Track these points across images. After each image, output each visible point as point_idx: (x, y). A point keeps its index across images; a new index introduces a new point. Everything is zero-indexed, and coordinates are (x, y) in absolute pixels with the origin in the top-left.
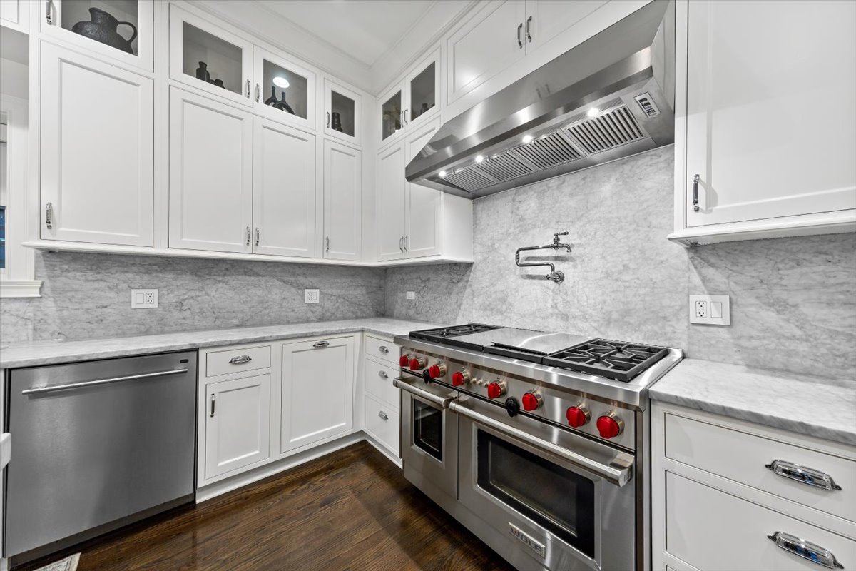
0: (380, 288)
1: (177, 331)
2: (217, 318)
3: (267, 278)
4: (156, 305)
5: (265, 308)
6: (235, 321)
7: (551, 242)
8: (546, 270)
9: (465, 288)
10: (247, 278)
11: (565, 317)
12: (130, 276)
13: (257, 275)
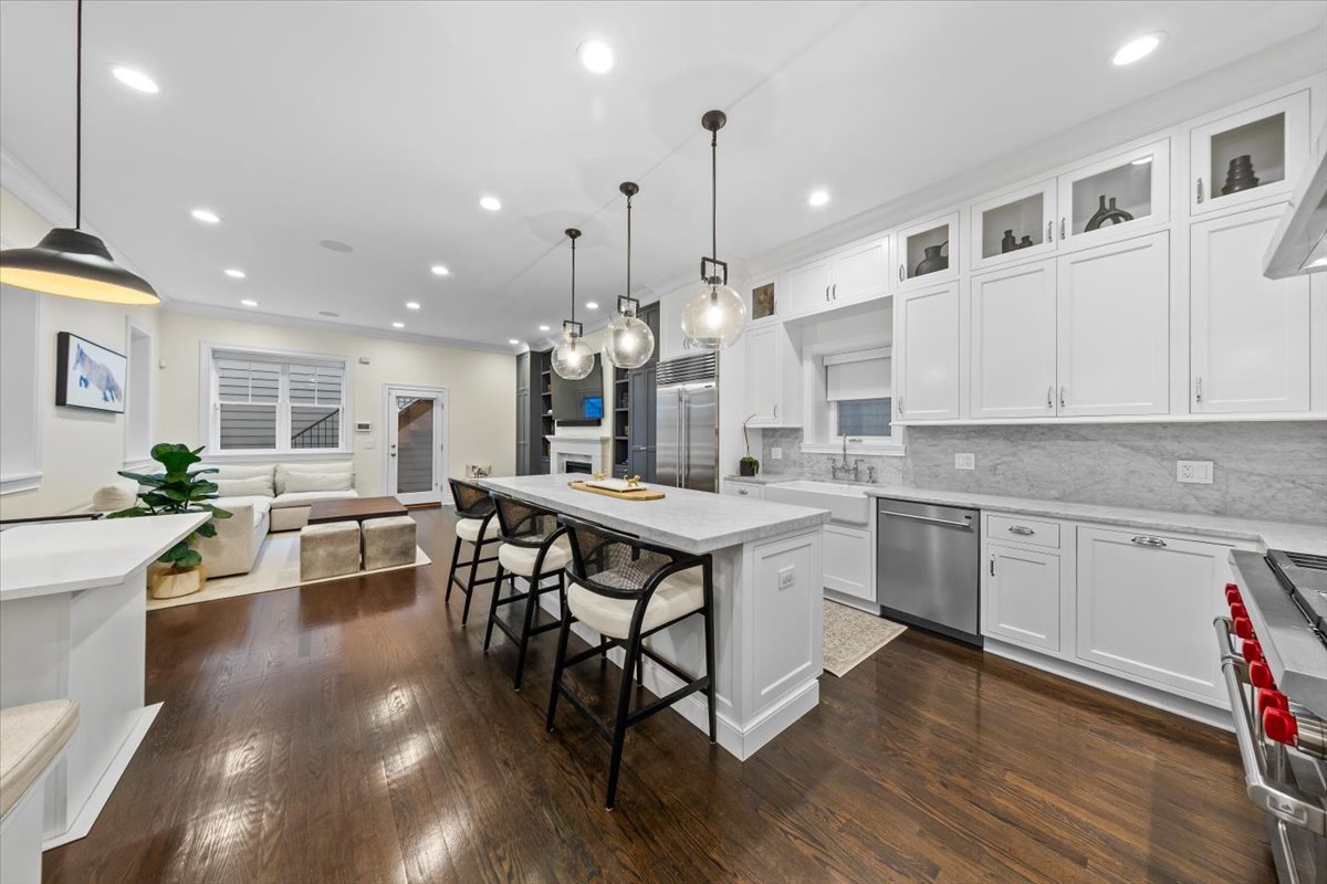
1: (991, 494)
2: (1032, 486)
3: (1101, 443)
4: (973, 468)
5: (1097, 483)
10: (1071, 443)
12: (955, 441)
13: (1086, 439)
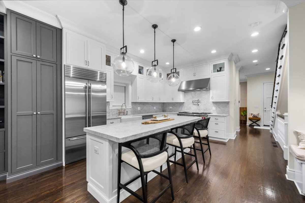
0: (163, 106)
2: (145, 111)
5: (150, 110)
6: (147, 112)
7: (197, 100)
8: (197, 104)
9: (183, 106)
11: (199, 110)
